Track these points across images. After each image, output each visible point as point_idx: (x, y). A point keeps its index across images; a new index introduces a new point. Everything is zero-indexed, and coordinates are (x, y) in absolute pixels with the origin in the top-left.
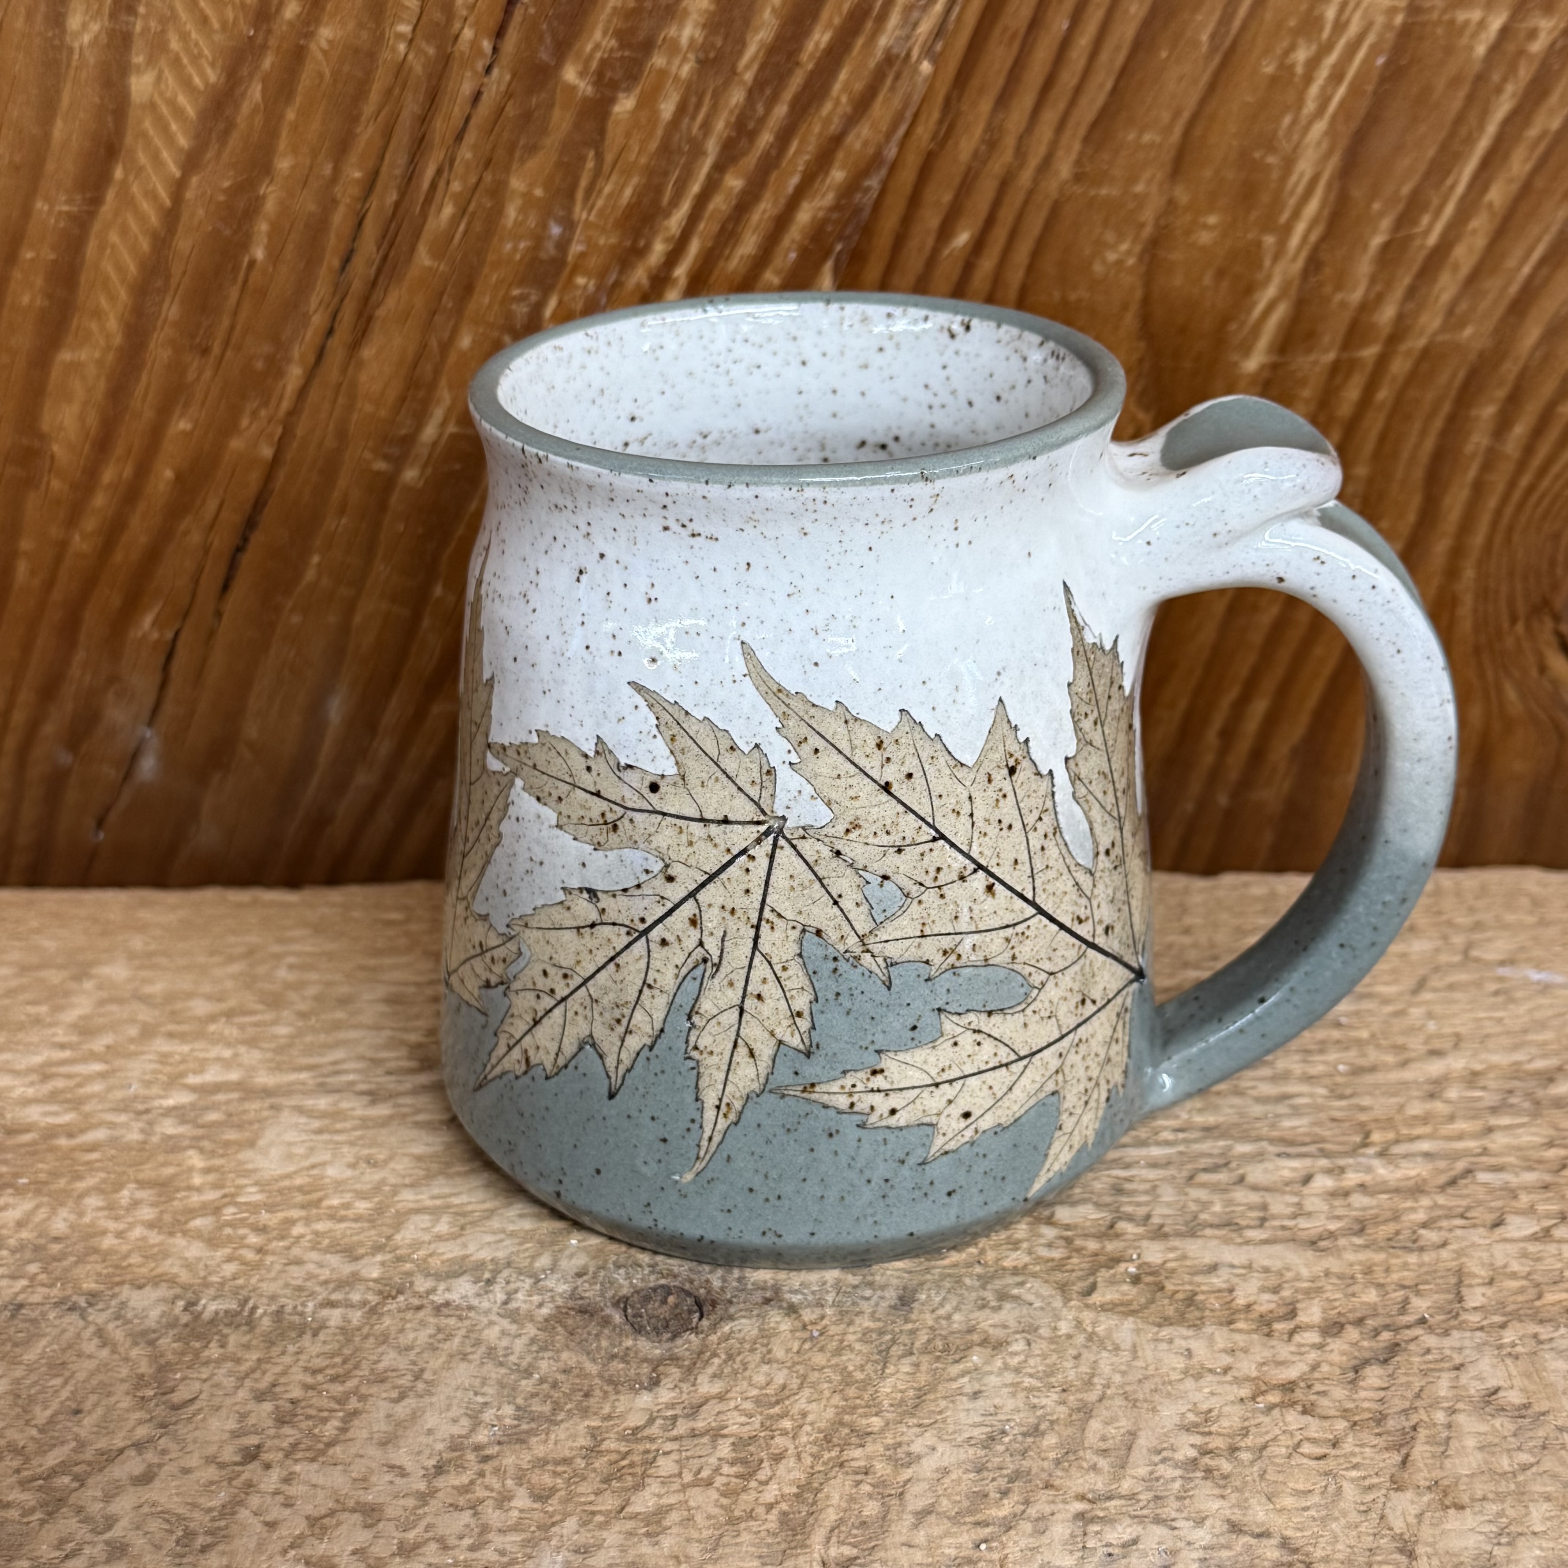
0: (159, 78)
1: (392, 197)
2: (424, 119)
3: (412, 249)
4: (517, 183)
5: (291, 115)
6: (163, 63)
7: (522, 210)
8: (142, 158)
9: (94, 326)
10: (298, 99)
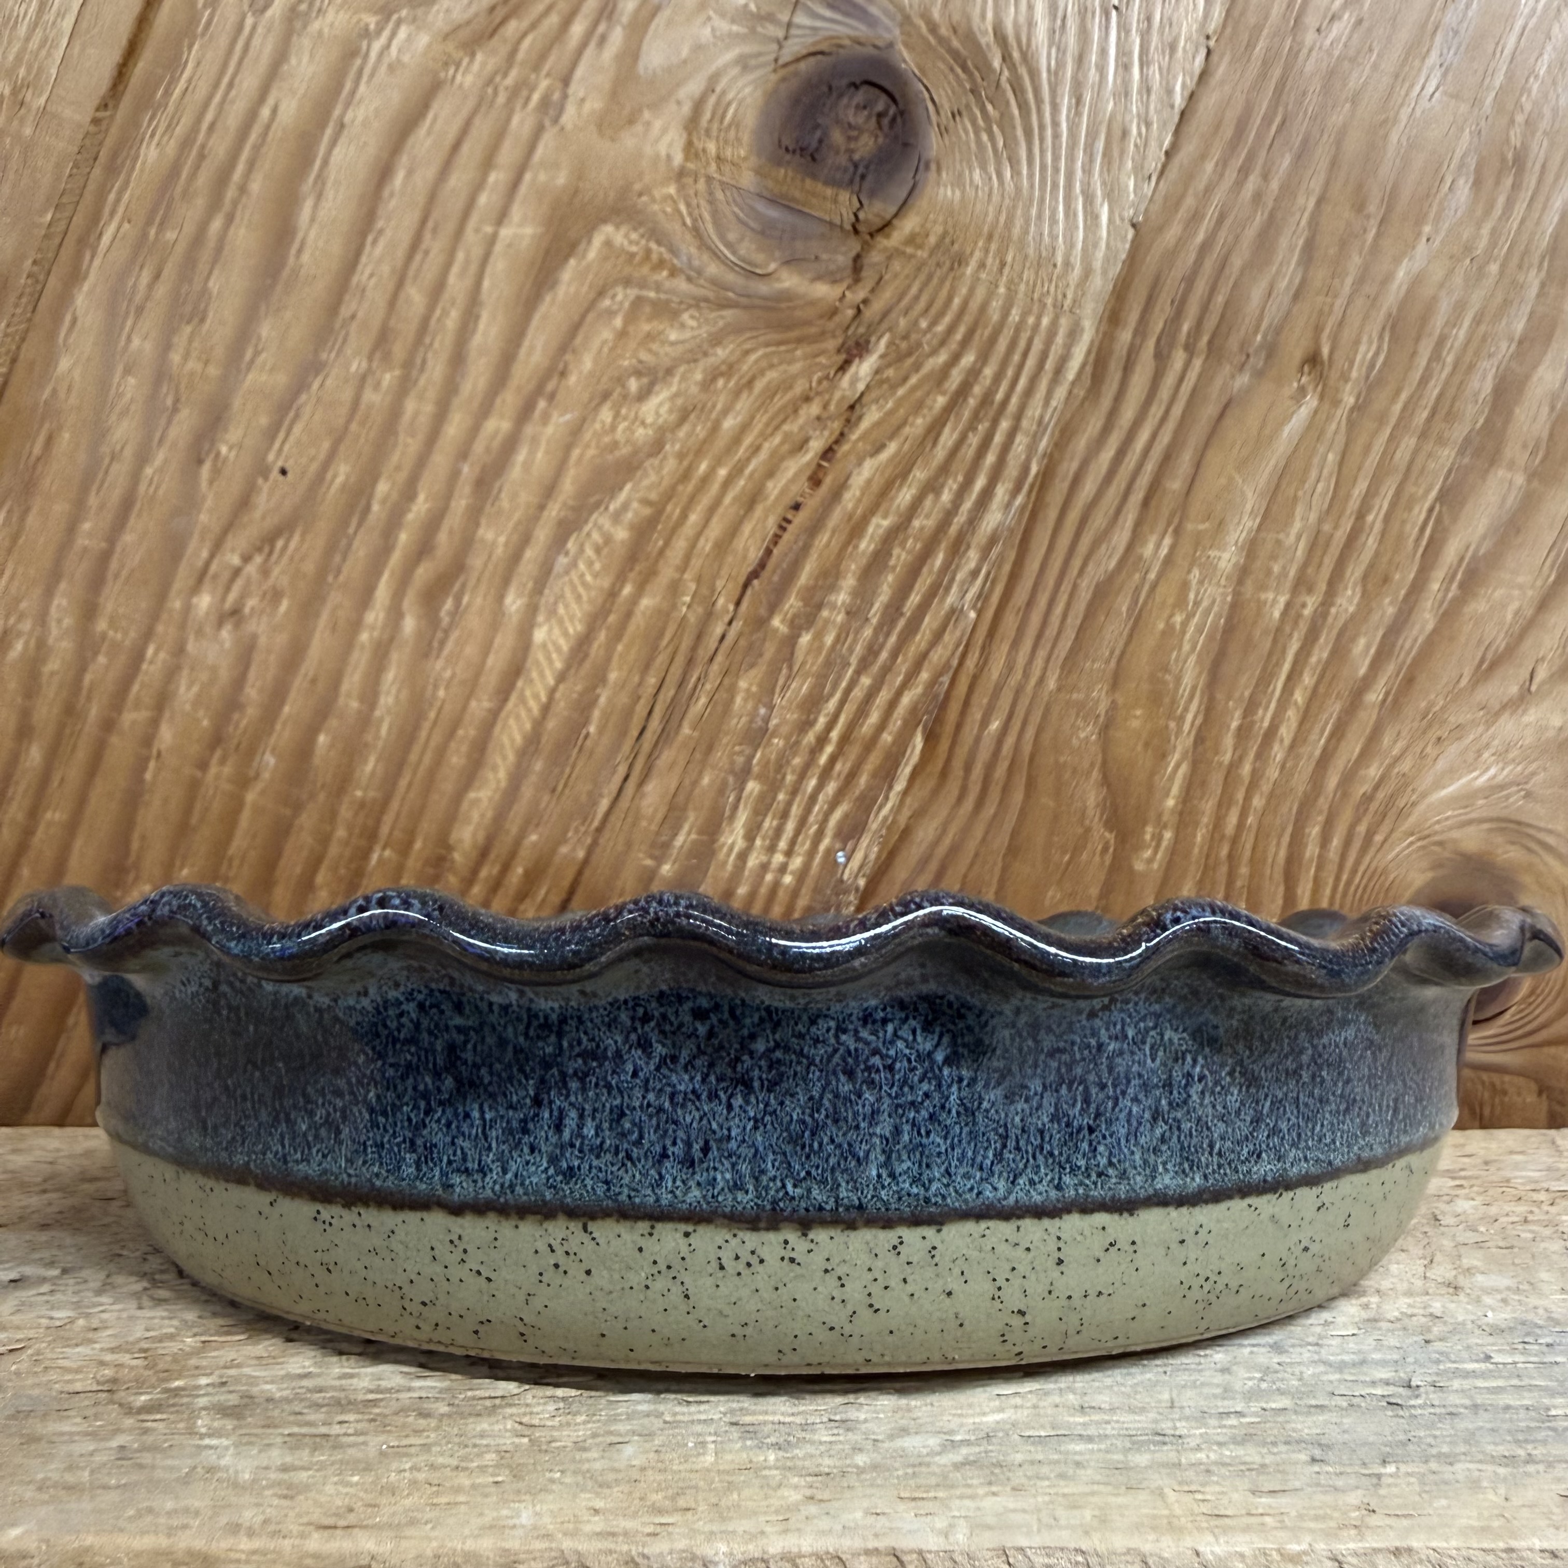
0: (550, 631)
1: (672, 693)
2: (694, 649)
3: (680, 725)
4: (743, 684)
5: (620, 648)
6: (554, 621)
7: (745, 700)
8: (534, 675)
9: (491, 776)
10: (625, 639)
